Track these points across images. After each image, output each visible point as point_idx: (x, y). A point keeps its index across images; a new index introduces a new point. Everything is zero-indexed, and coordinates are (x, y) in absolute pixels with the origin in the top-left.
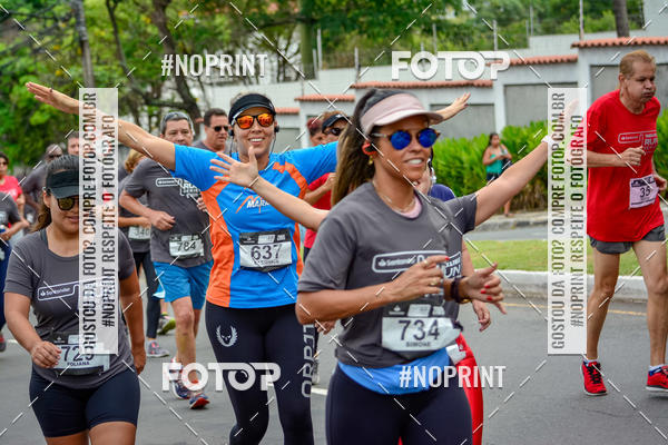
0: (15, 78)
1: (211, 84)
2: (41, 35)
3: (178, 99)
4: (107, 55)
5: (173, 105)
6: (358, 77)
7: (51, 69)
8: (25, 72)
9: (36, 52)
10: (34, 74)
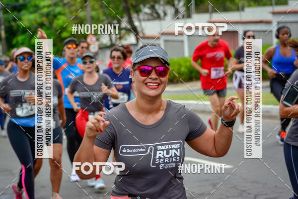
0: (55, 16)
1: (144, 20)
3: (129, 27)
4: (97, 6)
5: (126, 29)
6: (211, 17)
7: (71, 12)
8: (60, 14)
9: (65, 5)
10: (64, 14)
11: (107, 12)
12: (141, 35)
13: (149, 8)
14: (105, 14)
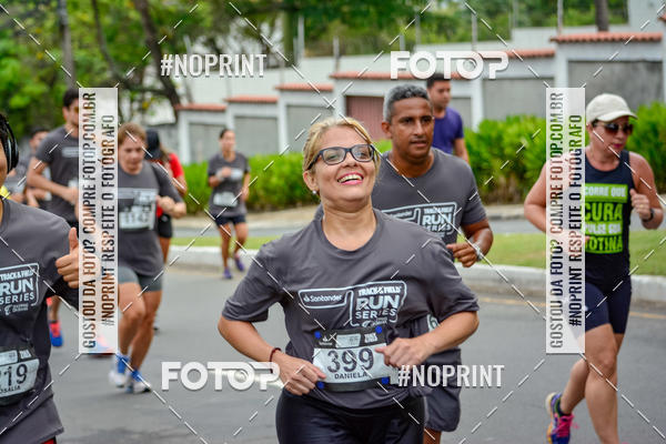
2: (23, 17)
3: (159, 86)
4: (89, 39)
5: (153, 90)
6: (337, 66)
7: (32, 52)
8: (6, 54)
9: (17, 34)
10: (15, 56)
11: (111, 52)
12: (184, 102)
13: (205, 44)
14: (106, 58)
